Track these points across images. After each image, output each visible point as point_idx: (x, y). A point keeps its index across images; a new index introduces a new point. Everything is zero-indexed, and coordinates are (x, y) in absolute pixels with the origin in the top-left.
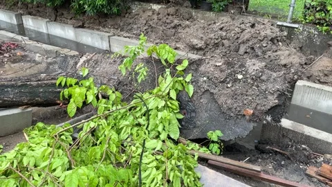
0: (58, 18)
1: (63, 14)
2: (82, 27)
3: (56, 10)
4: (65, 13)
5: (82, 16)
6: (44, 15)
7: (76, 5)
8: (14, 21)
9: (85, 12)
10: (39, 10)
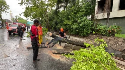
5: (80, 36)
6: (73, 36)
7: (80, 34)
8: (68, 37)
9: (81, 35)
10: (72, 35)
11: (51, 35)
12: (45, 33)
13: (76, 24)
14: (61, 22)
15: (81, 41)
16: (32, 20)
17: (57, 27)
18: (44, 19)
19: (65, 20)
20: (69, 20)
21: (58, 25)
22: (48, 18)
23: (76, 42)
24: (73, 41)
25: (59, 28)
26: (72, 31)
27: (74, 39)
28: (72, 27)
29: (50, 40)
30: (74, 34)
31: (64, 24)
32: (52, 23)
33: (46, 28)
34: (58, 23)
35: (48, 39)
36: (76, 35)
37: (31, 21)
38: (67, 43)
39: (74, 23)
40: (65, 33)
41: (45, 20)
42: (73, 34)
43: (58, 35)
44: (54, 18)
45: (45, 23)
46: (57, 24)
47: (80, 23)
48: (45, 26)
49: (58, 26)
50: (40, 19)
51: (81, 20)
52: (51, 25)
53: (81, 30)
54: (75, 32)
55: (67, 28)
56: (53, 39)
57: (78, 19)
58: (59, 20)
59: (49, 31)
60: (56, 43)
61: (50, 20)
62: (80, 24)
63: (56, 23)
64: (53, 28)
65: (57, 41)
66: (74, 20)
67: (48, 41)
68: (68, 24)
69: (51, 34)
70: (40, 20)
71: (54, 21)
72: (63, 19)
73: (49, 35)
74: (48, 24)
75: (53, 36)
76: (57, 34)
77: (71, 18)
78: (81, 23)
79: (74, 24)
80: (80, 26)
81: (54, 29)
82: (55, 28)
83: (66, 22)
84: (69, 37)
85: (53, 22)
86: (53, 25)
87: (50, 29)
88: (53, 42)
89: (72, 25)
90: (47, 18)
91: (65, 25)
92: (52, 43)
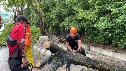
0: (105, 48)
1: (107, 47)
2: (116, 52)
3: (104, 45)
4: (107, 46)
5: (116, 48)
6: (99, 47)
7: (115, 44)
8: (87, 48)
9: (117, 46)
10: (97, 45)
11: (48, 47)
12: (35, 39)
13: (107, 18)
14: (69, 14)
15: (119, 62)
16: (7, 10)
17: (61, 25)
18: (33, 7)
19: (80, 10)
20: (87, 9)
21: (63, 21)
22: (41, 5)
23: (108, 65)
24: (101, 63)
25: (64, 27)
26: (96, 35)
27: (100, 54)
28: (95, 26)
29: (44, 55)
30: (100, 41)
31: (76, 20)
32: (51, 16)
33: (37, 27)
34: (64, 16)
35: (40, 53)
36: (106, 44)
37: (5, 11)
38: (86, 66)
39: (100, 16)
40: (79, 41)
41: (36, 10)
42: (99, 43)
43: (64, 43)
44: (54, 5)
45: (35, 15)
46: (61, 18)
47: (116, 15)
48: (36, 22)
49: (63, 23)
50: (26, 7)
51: (119, 9)
52: (47, 19)
53: (118, 34)
54: (103, 38)
55: (83, 28)
56: (53, 55)
57: (110, 7)
58: (64, 11)
59: (44, 34)
60: (59, 66)
61: (47, 10)
62: (117, 20)
63: (58, 16)
64: (53, 27)
65: (63, 62)
66: (101, 9)
67: (40, 59)
68: (87, 20)
69: (48, 44)
70: (25, 10)
71: (54, 12)
72: (75, 8)
73: (42, 43)
74: (41, 18)
75: (52, 49)
76: (60, 41)
77: (94, 6)
78: (118, 18)
79: (101, 18)
80: (115, 23)
81: (55, 29)
82: (57, 27)
83: (81, 14)
84: (89, 50)
85: (53, 14)
86: (53, 21)
87: (46, 30)
88: (52, 63)
89: (96, 21)
90: (38, 5)
91: (80, 21)
92: (50, 65)
